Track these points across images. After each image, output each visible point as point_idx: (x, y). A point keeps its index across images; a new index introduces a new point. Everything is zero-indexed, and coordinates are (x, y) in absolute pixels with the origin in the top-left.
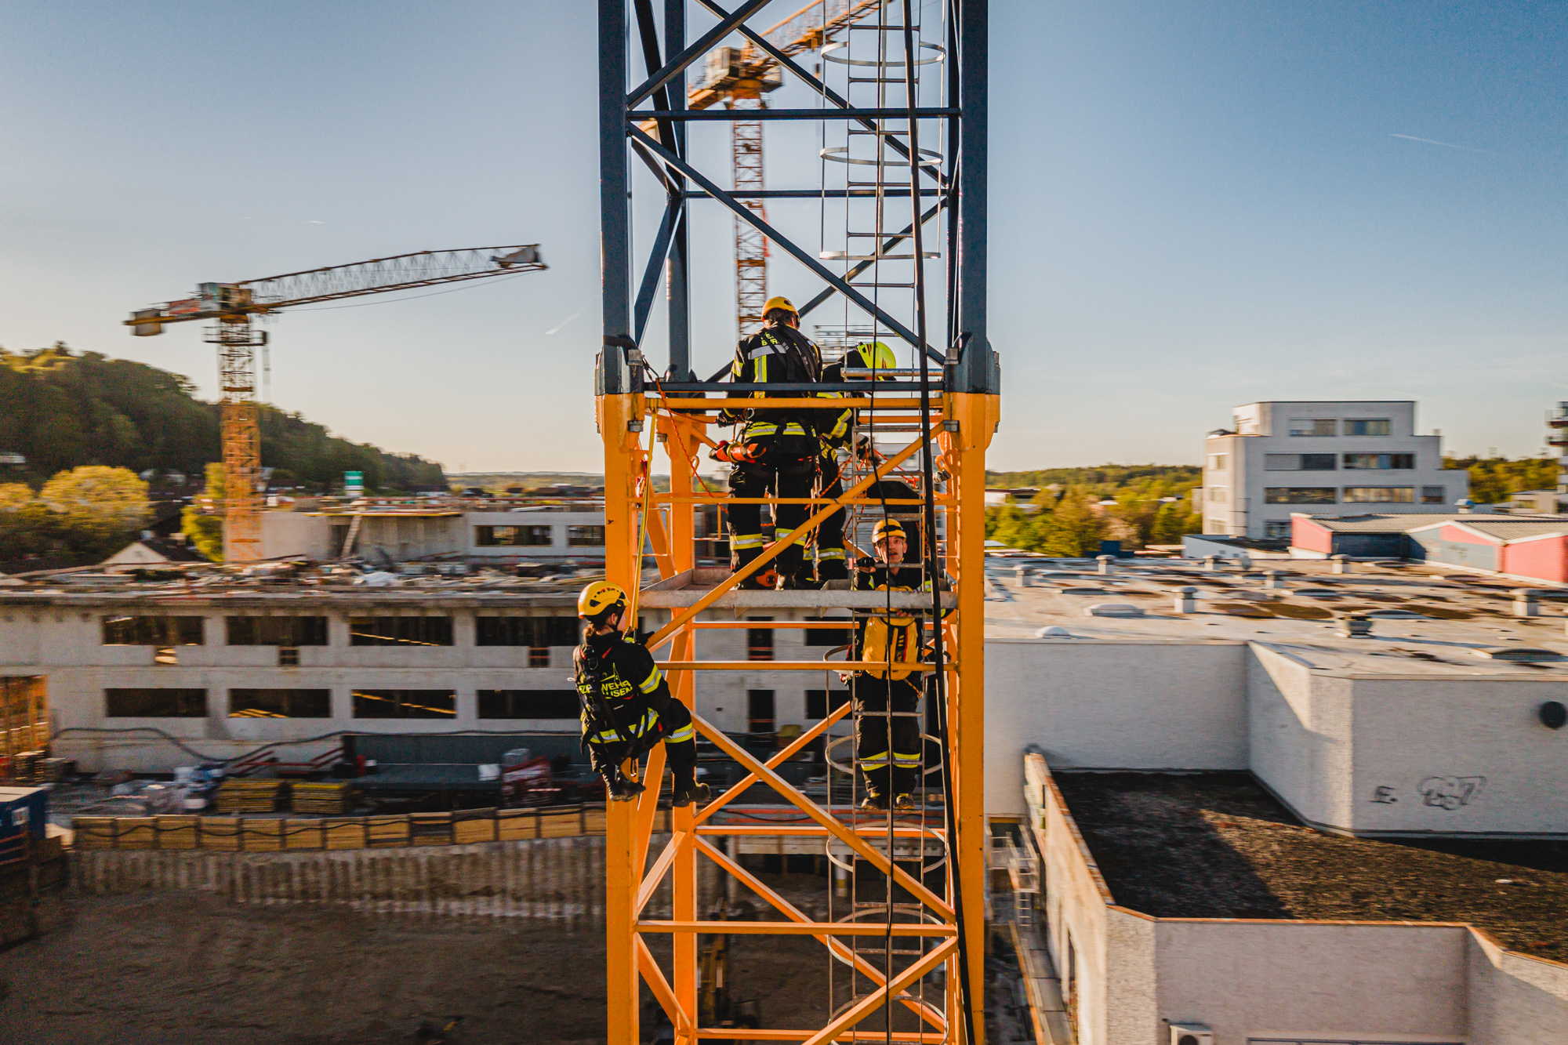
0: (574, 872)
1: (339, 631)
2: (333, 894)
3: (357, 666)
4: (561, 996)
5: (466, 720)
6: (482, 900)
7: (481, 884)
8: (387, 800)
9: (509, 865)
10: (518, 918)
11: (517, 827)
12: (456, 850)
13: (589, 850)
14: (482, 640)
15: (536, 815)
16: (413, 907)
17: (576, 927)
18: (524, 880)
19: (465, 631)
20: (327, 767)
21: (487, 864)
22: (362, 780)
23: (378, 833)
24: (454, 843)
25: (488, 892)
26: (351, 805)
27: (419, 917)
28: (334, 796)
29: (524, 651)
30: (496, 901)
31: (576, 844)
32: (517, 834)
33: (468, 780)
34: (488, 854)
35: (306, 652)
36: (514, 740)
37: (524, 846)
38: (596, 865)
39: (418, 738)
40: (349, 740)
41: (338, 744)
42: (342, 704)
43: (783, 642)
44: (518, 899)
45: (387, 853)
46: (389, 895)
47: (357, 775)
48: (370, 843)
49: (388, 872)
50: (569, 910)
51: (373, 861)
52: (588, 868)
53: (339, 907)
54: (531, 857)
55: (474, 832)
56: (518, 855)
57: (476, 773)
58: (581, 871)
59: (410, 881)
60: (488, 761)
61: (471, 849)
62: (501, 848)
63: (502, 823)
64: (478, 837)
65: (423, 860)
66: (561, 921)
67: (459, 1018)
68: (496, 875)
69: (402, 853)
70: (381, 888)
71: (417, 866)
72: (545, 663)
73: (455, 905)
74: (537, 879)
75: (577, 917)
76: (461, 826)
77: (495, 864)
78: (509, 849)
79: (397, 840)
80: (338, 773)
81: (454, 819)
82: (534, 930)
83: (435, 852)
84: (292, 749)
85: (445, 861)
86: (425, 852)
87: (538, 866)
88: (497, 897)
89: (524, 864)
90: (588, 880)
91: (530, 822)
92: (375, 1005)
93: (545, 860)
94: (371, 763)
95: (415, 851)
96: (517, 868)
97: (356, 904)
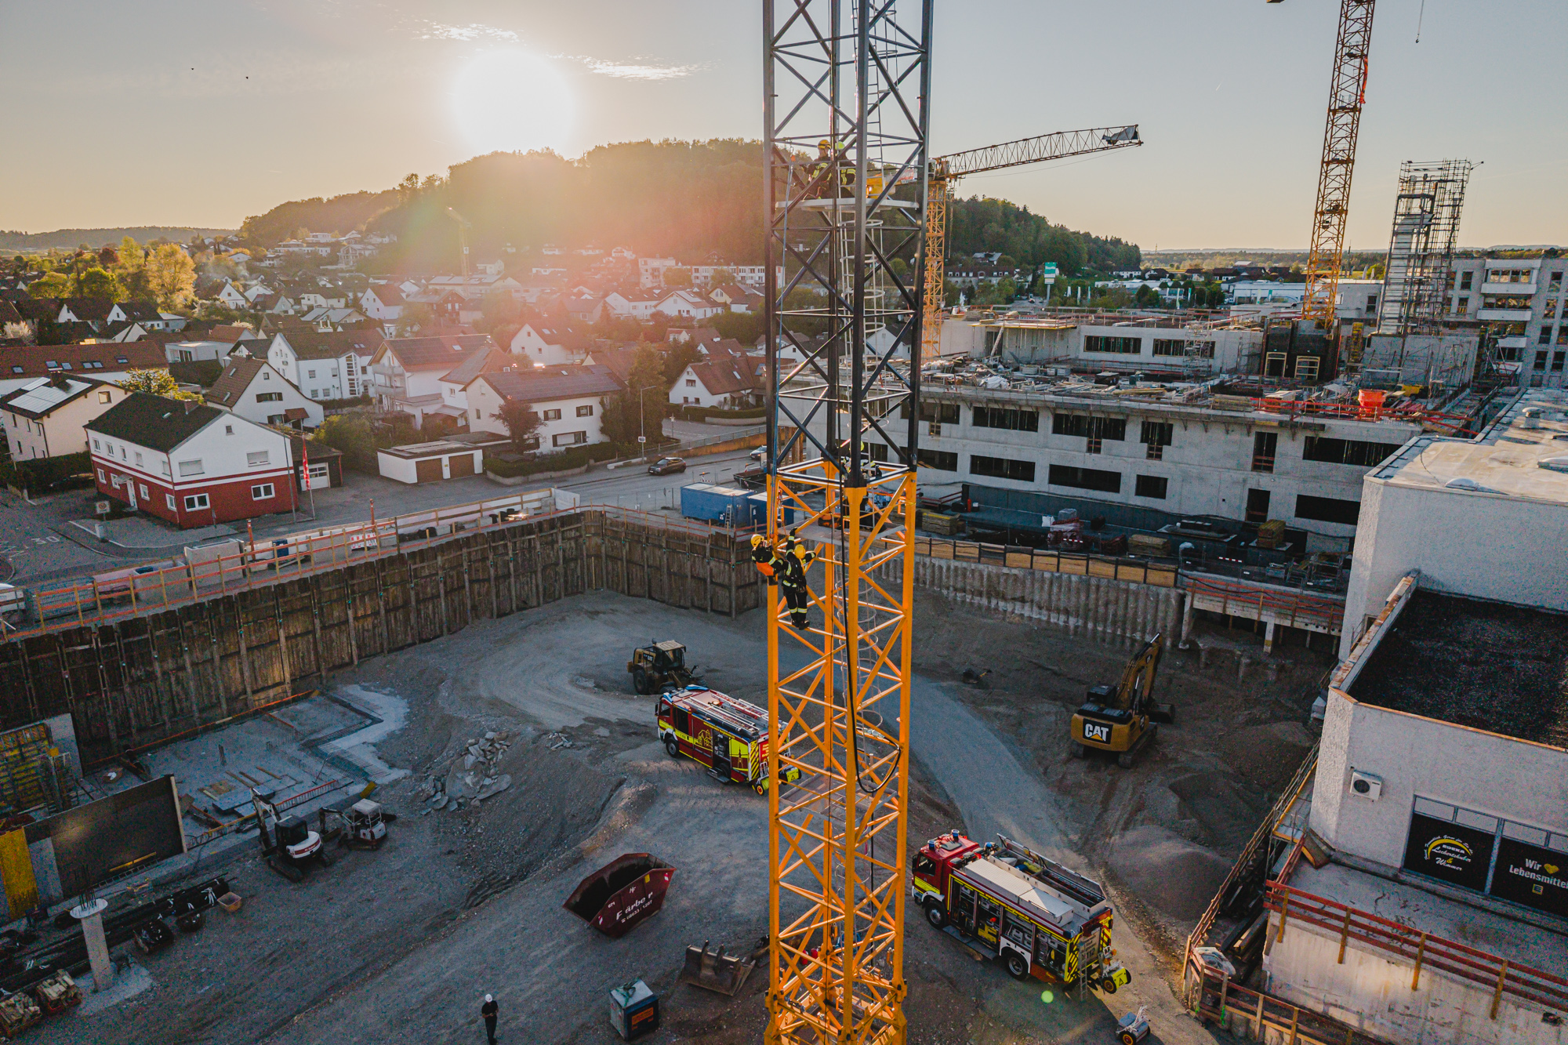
0: (1078, 598)
1: (966, 415)
2: (932, 583)
3: (975, 440)
4: (1055, 673)
5: (1041, 483)
6: (1018, 605)
7: (1018, 594)
8: (978, 530)
9: (1037, 585)
10: (1039, 620)
11: (1045, 562)
12: (1005, 570)
13: (1089, 585)
14: (1057, 429)
15: (1058, 557)
16: (977, 600)
17: (1076, 633)
18: (1045, 596)
19: (1046, 423)
20: (949, 503)
21: (1023, 583)
22: (968, 515)
23: (960, 552)
24: (1005, 565)
25: (1023, 600)
26: (955, 532)
27: (980, 607)
28: (944, 523)
29: (1084, 441)
30: (1027, 606)
31: (1081, 580)
32: (1042, 567)
33: (1034, 525)
34: (1024, 576)
35: (945, 427)
36: (1069, 502)
37: (1047, 575)
38: (1093, 596)
39: (1009, 491)
40: (966, 487)
41: (960, 489)
42: (964, 463)
43: (1282, 455)
44: (1040, 608)
45: (965, 564)
46: (964, 590)
47: (967, 511)
48: (955, 557)
49: (964, 576)
50: (1072, 621)
51: (956, 568)
52: (1088, 597)
53: (934, 591)
54: (1051, 583)
55: (1018, 560)
56: (1043, 580)
57: (1041, 522)
58: (1083, 597)
59: (977, 584)
60: (1048, 514)
61: (1015, 571)
62: (1033, 574)
63: (1035, 558)
64: (1021, 564)
65: (985, 574)
66: (1067, 627)
67: (989, 671)
68: (1027, 591)
69: (973, 566)
70: (959, 585)
71: (981, 576)
72: (1098, 451)
73: (1002, 604)
74: (1054, 598)
75: (1077, 627)
76: (1009, 556)
77: (1028, 583)
78: (1038, 575)
79: (969, 558)
80: (956, 507)
81: (1006, 551)
82: (1047, 629)
83: (993, 569)
84: (933, 489)
85: (998, 576)
86: (987, 568)
87: (1055, 590)
88: (1028, 604)
89: (1046, 587)
90: (1087, 605)
91: (1055, 560)
92: (945, 653)
93: (1060, 587)
94: (976, 505)
95: (981, 567)
96: (1042, 588)
97: (945, 592)
